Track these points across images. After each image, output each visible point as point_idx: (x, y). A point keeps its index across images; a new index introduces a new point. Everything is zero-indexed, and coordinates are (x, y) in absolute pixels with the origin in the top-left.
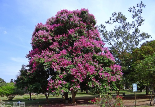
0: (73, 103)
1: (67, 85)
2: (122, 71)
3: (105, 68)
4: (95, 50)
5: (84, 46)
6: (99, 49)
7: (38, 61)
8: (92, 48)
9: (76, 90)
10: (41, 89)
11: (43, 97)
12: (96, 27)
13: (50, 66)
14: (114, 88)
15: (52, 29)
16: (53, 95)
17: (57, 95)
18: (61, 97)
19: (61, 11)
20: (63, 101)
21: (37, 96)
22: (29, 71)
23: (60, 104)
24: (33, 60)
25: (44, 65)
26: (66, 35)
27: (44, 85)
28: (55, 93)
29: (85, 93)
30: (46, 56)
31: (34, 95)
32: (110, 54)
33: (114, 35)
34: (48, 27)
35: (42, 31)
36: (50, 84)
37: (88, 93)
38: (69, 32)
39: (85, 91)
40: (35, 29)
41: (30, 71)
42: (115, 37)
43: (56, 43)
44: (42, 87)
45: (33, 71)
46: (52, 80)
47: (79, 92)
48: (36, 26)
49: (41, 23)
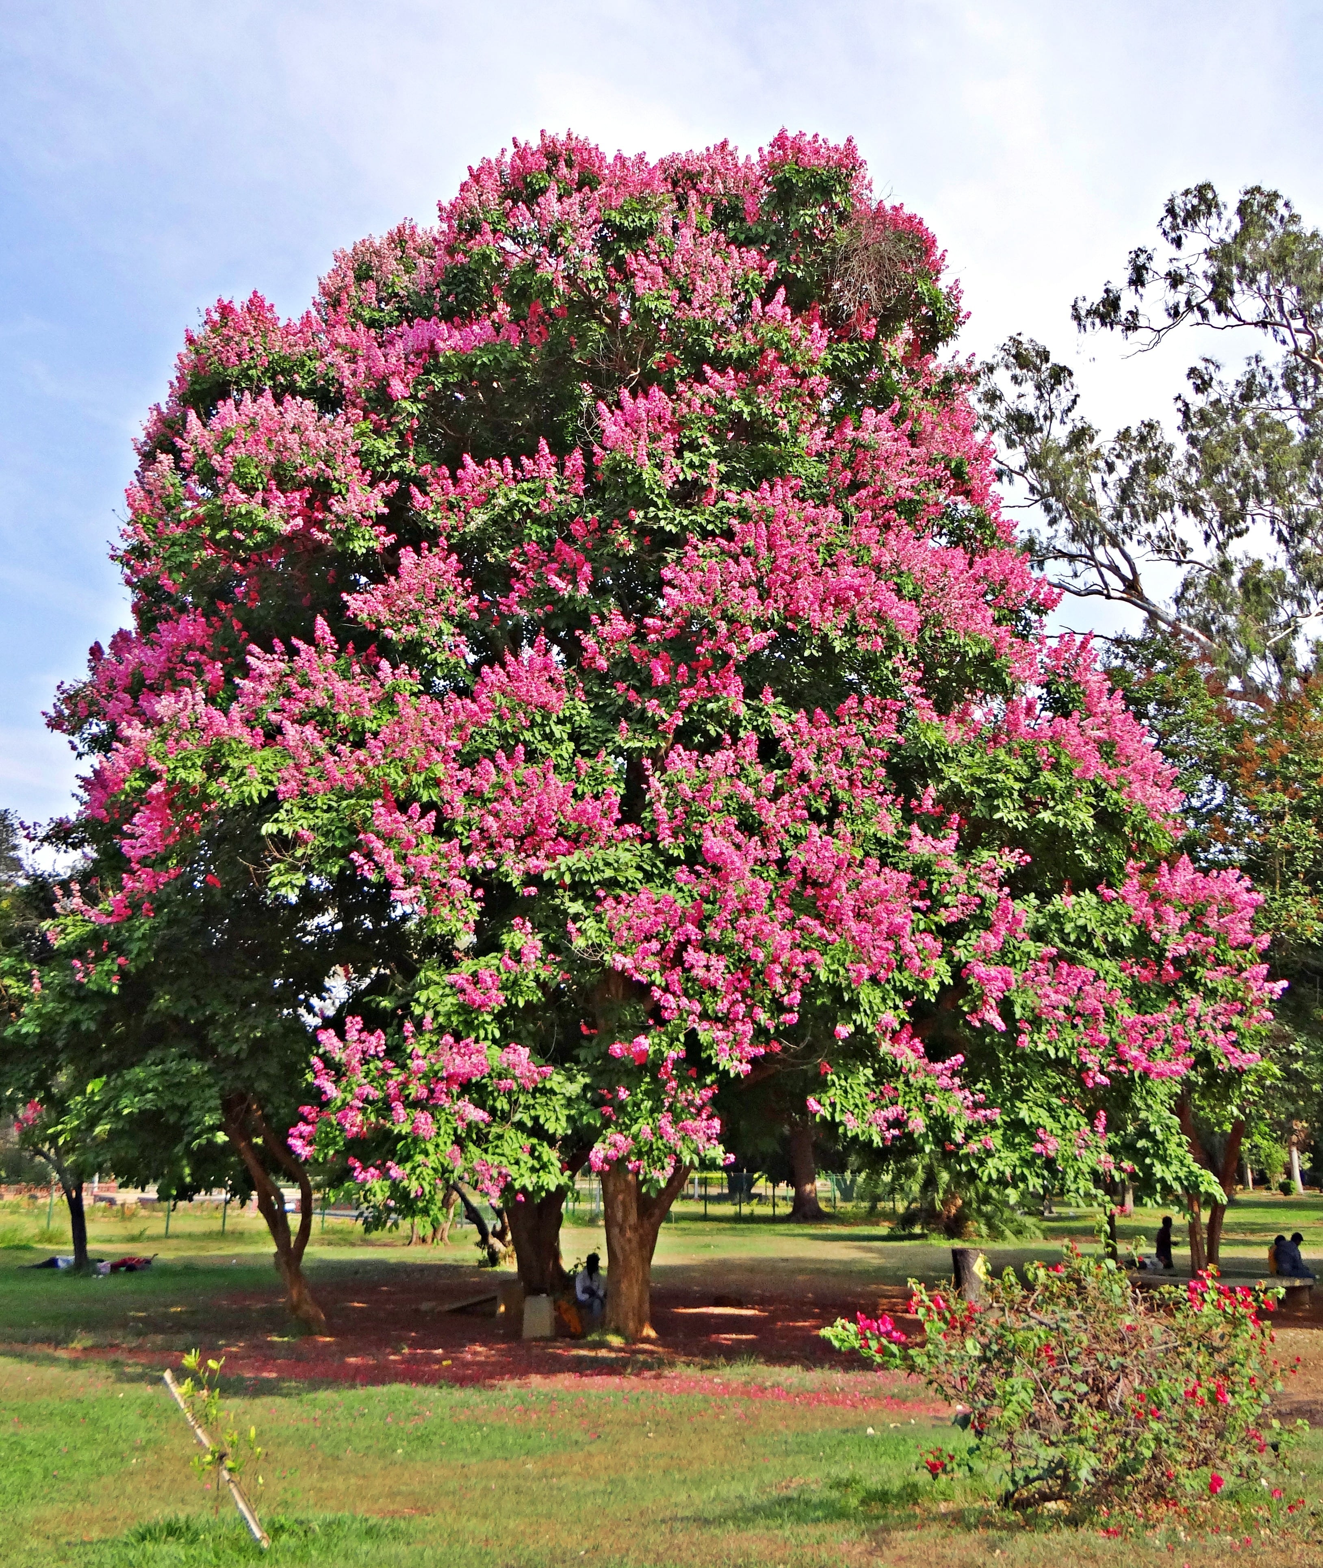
0: (616, 1341)
1: (557, 1102)
2: (1264, 956)
3: (1045, 897)
4: (929, 670)
5: (794, 617)
6: (983, 662)
7: (197, 777)
8: (892, 643)
9: (662, 1177)
10: (221, 1137)
11: (239, 1236)
12: (947, 381)
13: (344, 854)
14: (1159, 1170)
15: (397, 387)
16: (369, 1227)
17: (422, 1225)
18: (472, 1254)
19: (522, 153)
20: (493, 1301)
21: (156, 1226)
22: (77, 901)
23: (453, 1344)
24: (134, 763)
25: (268, 828)
26: (561, 468)
27: (262, 1086)
28: (399, 1193)
29: (785, 1209)
30: (302, 721)
31: (125, 1214)
32: (1123, 722)
33: (1184, 486)
34: (335, 356)
35: (267, 401)
36: (338, 1071)
37: (819, 1217)
38: (610, 424)
39: (784, 1189)
40: (173, 375)
41: (91, 899)
42: (1193, 507)
43: (437, 564)
44: (227, 1107)
45: (134, 907)
46: (368, 1028)
47: (705, 1198)
48: (199, 332)
49: (256, 304)
